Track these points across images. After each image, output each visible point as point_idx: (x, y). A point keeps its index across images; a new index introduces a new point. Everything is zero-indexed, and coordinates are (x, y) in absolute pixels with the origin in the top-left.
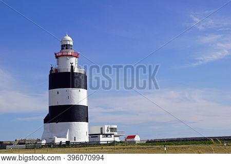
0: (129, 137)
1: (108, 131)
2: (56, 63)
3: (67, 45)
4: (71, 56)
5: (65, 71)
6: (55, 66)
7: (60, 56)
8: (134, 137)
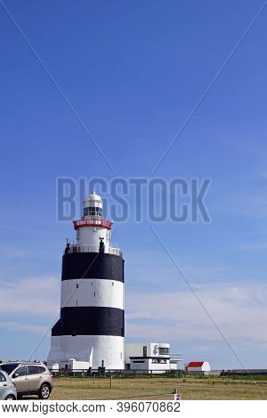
0: (192, 364)
1: (155, 352)
2: (75, 237)
3: (93, 208)
4: (101, 226)
5: (90, 251)
6: (73, 242)
7: (81, 226)
8: (200, 364)
